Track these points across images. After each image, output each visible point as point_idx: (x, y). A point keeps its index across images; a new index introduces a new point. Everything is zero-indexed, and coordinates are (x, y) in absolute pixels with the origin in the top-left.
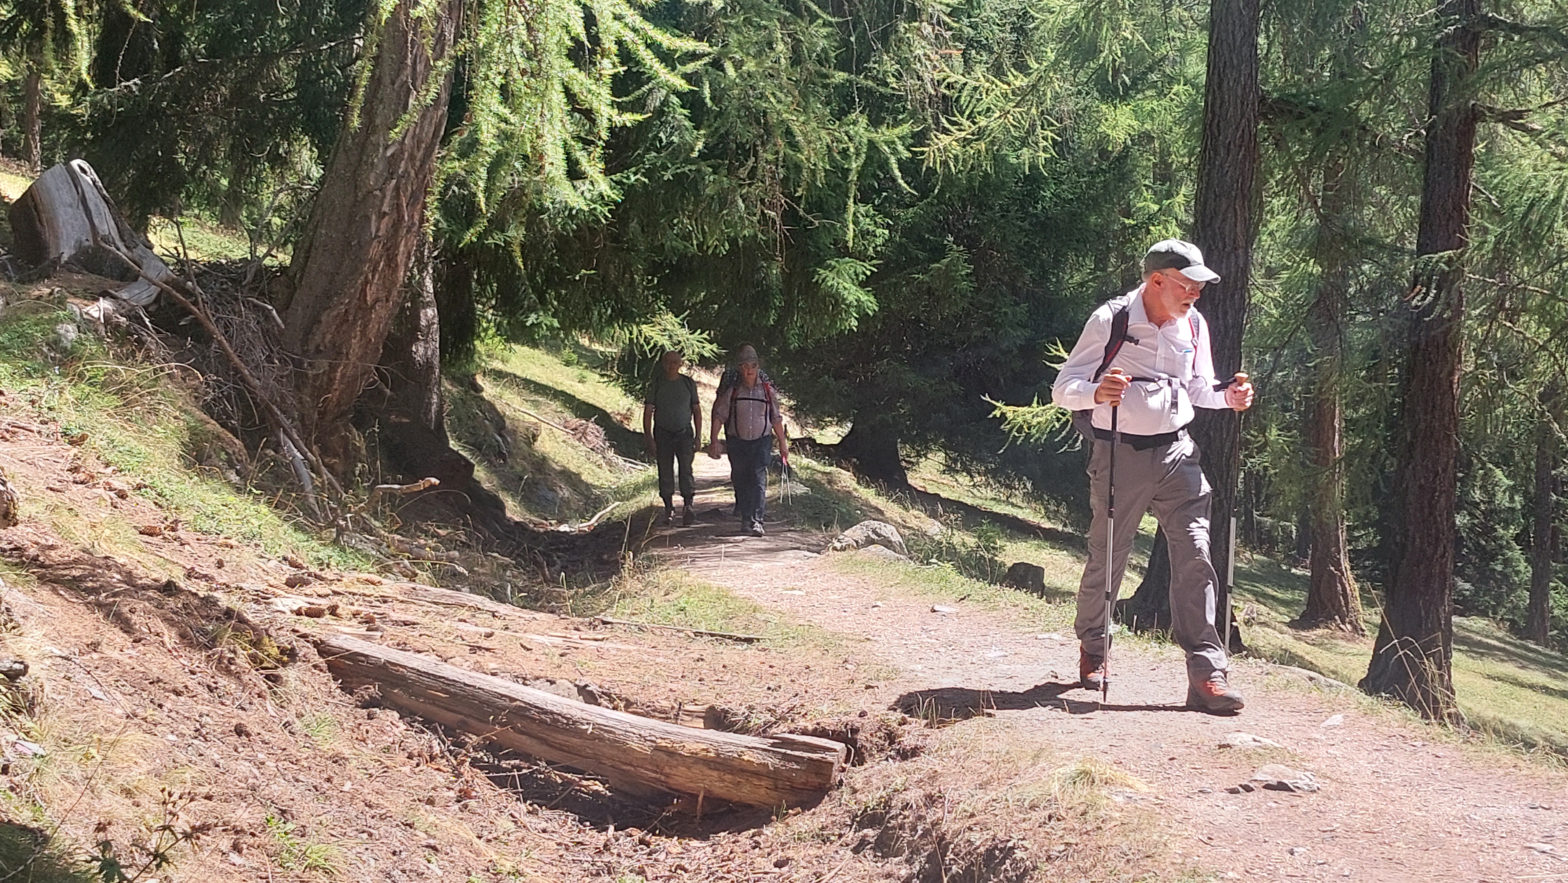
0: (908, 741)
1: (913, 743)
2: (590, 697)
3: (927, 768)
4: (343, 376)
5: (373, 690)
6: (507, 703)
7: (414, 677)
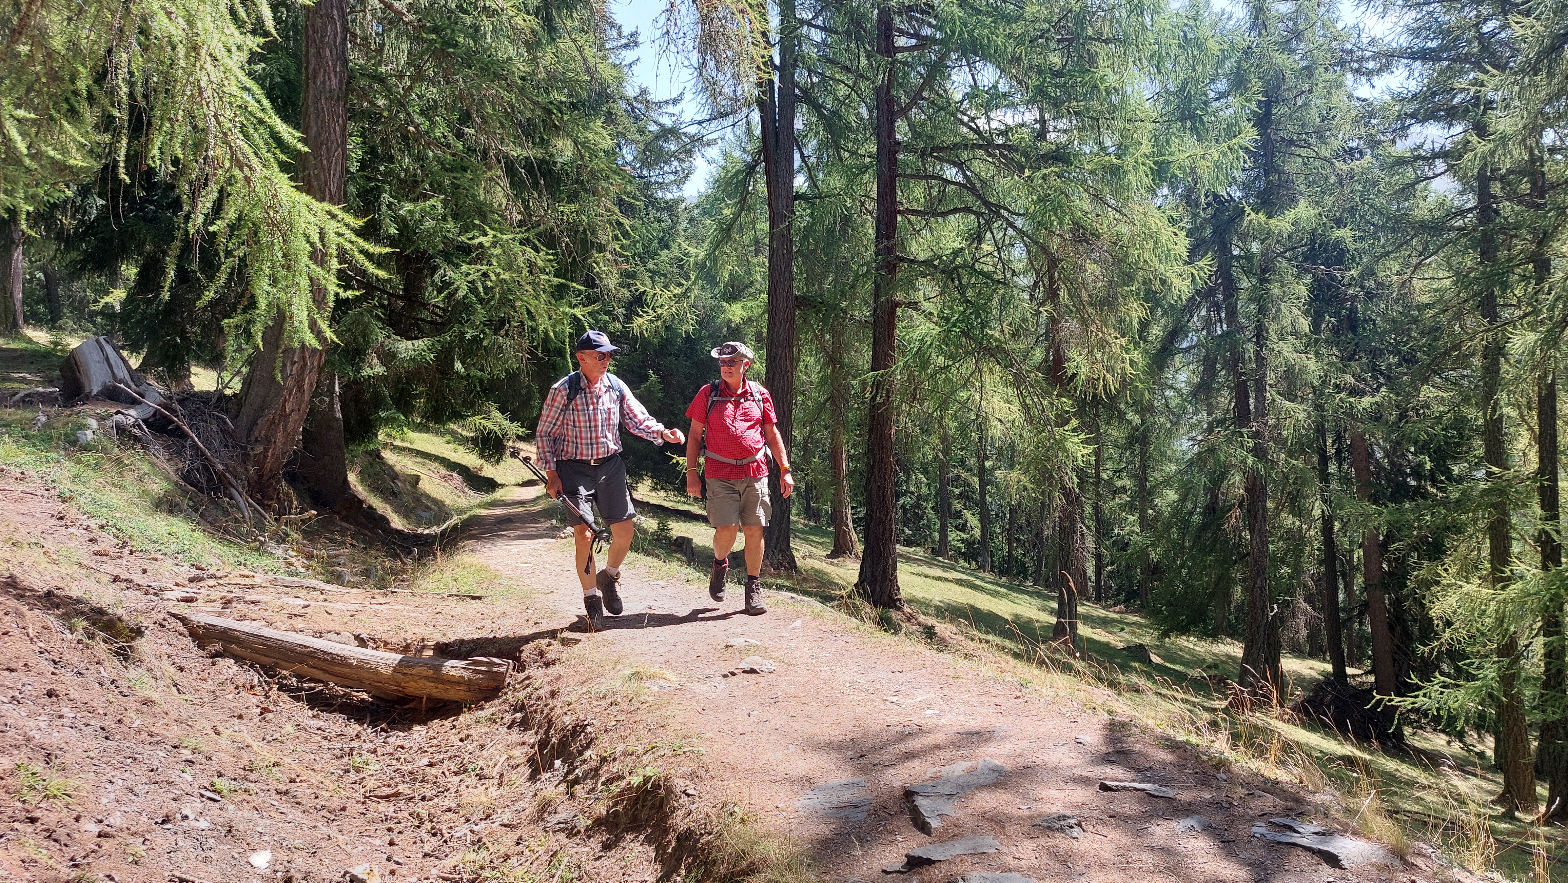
0: (550, 656)
1: (554, 657)
2: (361, 642)
3: (556, 673)
4: (273, 454)
5: (218, 647)
6: (303, 649)
7: (244, 637)
